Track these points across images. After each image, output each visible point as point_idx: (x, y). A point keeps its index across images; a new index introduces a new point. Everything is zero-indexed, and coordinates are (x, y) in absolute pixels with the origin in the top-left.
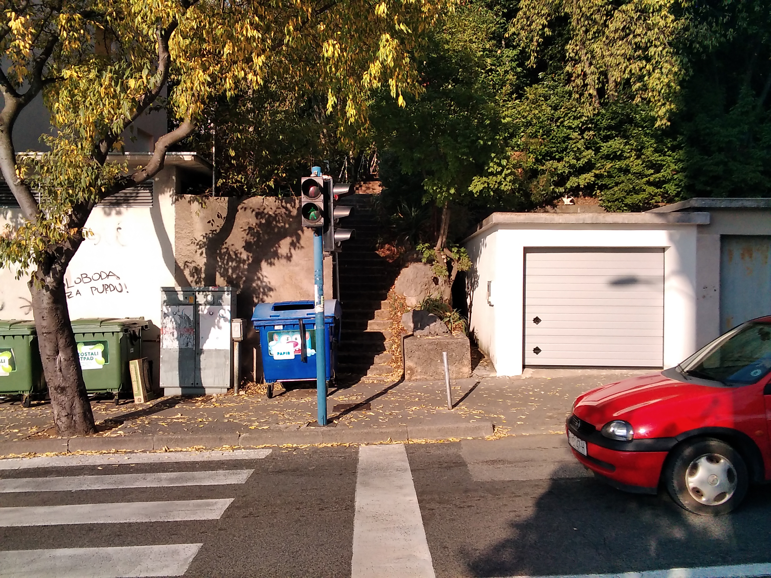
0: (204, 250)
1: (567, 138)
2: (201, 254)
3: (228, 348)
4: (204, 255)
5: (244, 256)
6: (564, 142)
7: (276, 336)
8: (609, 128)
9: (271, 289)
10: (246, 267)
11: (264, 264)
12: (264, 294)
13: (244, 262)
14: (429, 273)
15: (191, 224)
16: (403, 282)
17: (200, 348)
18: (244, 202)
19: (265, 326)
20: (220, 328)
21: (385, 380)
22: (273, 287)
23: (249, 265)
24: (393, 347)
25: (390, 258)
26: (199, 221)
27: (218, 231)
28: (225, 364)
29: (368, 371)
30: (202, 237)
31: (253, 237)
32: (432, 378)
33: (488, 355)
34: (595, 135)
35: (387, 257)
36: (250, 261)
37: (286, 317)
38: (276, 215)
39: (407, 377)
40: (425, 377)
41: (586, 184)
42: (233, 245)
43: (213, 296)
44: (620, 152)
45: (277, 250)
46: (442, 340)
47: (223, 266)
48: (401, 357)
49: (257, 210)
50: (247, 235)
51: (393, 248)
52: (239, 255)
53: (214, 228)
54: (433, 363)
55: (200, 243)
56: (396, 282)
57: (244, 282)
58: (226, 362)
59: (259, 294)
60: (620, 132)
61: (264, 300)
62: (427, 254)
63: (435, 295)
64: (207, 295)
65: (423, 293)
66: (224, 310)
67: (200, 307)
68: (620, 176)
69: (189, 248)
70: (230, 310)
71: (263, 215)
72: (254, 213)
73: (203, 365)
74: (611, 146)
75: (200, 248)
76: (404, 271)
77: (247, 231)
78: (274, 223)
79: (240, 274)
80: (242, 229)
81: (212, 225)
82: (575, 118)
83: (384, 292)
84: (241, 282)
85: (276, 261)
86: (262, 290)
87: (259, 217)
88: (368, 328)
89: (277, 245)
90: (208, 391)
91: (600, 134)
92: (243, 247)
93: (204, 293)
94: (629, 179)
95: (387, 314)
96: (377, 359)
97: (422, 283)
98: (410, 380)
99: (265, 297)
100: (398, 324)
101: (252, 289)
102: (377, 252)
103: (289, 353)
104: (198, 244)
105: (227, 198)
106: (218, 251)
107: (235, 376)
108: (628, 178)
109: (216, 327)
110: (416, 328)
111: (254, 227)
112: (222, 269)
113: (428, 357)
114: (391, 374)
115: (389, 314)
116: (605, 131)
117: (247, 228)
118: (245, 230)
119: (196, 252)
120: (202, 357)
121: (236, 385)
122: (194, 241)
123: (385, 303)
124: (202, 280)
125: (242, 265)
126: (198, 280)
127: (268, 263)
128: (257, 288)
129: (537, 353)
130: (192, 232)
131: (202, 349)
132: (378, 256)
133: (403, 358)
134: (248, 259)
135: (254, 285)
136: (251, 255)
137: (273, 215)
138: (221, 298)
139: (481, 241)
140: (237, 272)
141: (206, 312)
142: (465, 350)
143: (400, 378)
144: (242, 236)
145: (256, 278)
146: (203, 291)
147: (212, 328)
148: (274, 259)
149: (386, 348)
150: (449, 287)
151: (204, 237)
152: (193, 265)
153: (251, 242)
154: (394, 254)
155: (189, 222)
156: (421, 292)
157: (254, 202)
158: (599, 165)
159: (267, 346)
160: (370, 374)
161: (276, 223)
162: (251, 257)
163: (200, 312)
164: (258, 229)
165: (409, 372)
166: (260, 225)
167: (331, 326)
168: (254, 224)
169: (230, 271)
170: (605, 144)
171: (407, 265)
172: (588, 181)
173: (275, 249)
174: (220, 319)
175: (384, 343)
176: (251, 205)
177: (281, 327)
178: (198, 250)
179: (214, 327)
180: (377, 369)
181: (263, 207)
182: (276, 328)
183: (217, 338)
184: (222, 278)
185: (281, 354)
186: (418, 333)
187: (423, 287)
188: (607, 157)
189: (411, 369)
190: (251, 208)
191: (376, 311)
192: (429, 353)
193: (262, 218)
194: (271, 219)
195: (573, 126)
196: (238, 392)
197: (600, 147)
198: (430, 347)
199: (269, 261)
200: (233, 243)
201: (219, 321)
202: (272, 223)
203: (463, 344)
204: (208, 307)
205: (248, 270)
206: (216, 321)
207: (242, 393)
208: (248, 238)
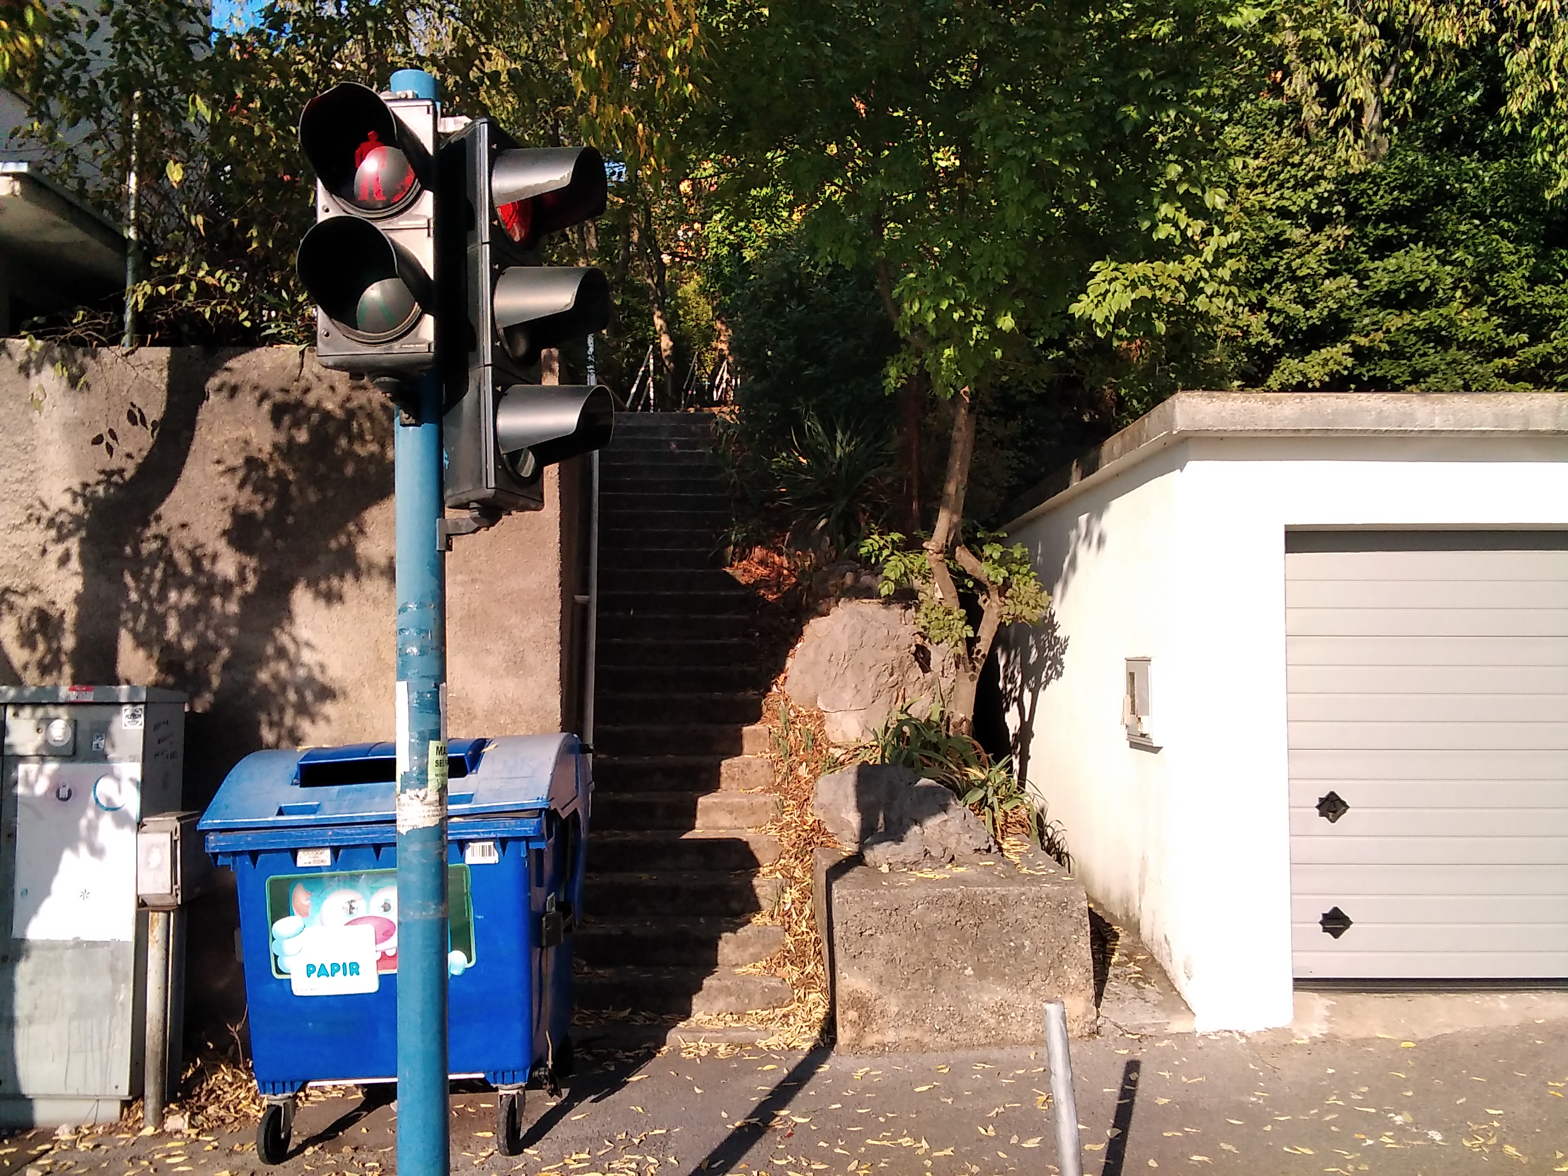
0: (73, 545)
1: (1279, 243)
2: (64, 560)
3: (128, 934)
4: (75, 564)
5: (227, 566)
6: (1266, 252)
7: (301, 897)
8: (1394, 215)
9: (326, 693)
10: (233, 608)
11: (302, 599)
12: (303, 709)
13: (226, 589)
14: (902, 631)
15: (27, 449)
16: (815, 663)
17: (16, 934)
18: (229, 364)
19: (254, 855)
20: (96, 852)
21: (761, 1044)
22: (335, 686)
23: (245, 600)
24: (787, 898)
25: (768, 588)
26: (56, 435)
27: (127, 476)
28: (113, 1002)
29: (695, 1000)
30: (68, 497)
31: (260, 498)
32: (943, 1039)
33: (1135, 928)
34: (1347, 238)
35: (760, 583)
36: (249, 588)
37: (344, 815)
38: (351, 414)
39: (844, 1035)
40: (917, 1035)
41: (1327, 379)
42: (184, 526)
43: (74, 724)
44: (1427, 282)
45: (351, 546)
46: (980, 890)
47: (145, 605)
48: (817, 941)
49: (279, 397)
50: (241, 486)
51: (777, 559)
52: (206, 564)
53: (115, 463)
54: (947, 980)
55: (59, 520)
56: (789, 662)
57: (227, 666)
58: (116, 991)
59: (282, 710)
60: (1422, 227)
61: (299, 734)
62: (894, 567)
63: (924, 707)
64: (48, 721)
65: (883, 699)
66: (118, 779)
67: (22, 768)
68: (1425, 354)
69: (17, 537)
70: (138, 777)
71: (302, 412)
72: (266, 406)
73: (23, 1002)
74: (1400, 268)
75: (60, 539)
76: (815, 627)
77: (240, 474)
78: (343, 442)
79: (211, 635)
80: (221, 468)
81: (110, 449)
82: (1301, 185)
83: (751, 694)
84: (215, 668)
85: (348, 587)
86: (292, 696)
87: (287, 420)
88: (698, 823)
89: (352, 527)
90: (43, 1114)
91: (1366, 236)
92: (225, 533)
93: (40, 712)
94: (1455, 361)
95: (761, 772)
96: (728, 947)
97: (880, 667)
98: (855, 1046)
99: (305, 725)
100: (801, 806)
101: (254, 692)
102: (728, 570)
103: (354, 969)
104: (51, 523)
105: (163, 353)
106: (128, 550)
107: (148, 1053)
108: (1449, 359)
109: (83, 849)
110: (869, 834)
111: (264, 456)
112: (143, 618)
113: (924, 954)
114: (779, 1012)
115: (770, 772)
116: (1382, 226)
117: (239, 461)
118: (232, 470)
119: (44, 552)
120: (24, 971)
121: (151, 1089)
122: (38, 510)
123: (757, 735)
124: (63, 658)
125: (217, 601)
126: (47, 660)
127: (318, 594)
128: (274, 687)
129: (1336, 934)
130: (30, 477)
131: (23, 940)
132: (732, 579)
133: (824, 947)
134: (243, 579)
135: (264, 676)
136: (252, 563)
137: (339, 413)
138: (103, 729)
139: (1076, 525)
140: (200, 626)
141: (42, 787)
142: (1068, 928)
143: (815, 1033)
144: (221, 490)
145: (270, 650)
146: (36, 705)
147: (67, 855)
148: (342, 577)
149: (763, 903)
150: (972, 678)
151: (75, 495)
152: (33, 601)
153: (252, 515)
154: (780, 574)
155: (20, 439)
156: (877, 695)
157: (268, 366)
158: (1366, 321)
159: (264, 939)
160: (701, 1010)
161: (351, 442)
162: (255, 571)
163: (20, 790)
164: (282, 466)
165: (852, 1015)
166: (287, 451)
167: (540, 852)
168: (268, 448)
169: (173, 624)
170: (1377, 263)
171: (824, 607)
172: (1336, 367)
173: (343, 539)
174: (98, 815)
175: (755, 882)
176: (254, 376)
177: (325, 857)
178: (51, 548)
179: (75, 849)
180: (727, 991)
181: (303, 383)
182: (304, 859)
183: (85, 894)
184: (141, 653)
185: (323, 971)
186: (880, 854)
187: (884, 679)
188: (1389, 300)
189: (859, 1003)
190: (256, 388)
191: (723, 762)
192: (929, 938)
193: (296, 424)
194: (331, 429)
195: (1294, 209)
196: (161, 1119)
197: (1366, 271)
198: (935, 916)
199: (323, 586)
200: (185, 519)
201: (92, 828)
202: (332, 442)
203: (1063, 905)
204: (51, 767)
205: (241, 621)
206: (83, 823)
207: (177, 1122)
208: (246, 499)
